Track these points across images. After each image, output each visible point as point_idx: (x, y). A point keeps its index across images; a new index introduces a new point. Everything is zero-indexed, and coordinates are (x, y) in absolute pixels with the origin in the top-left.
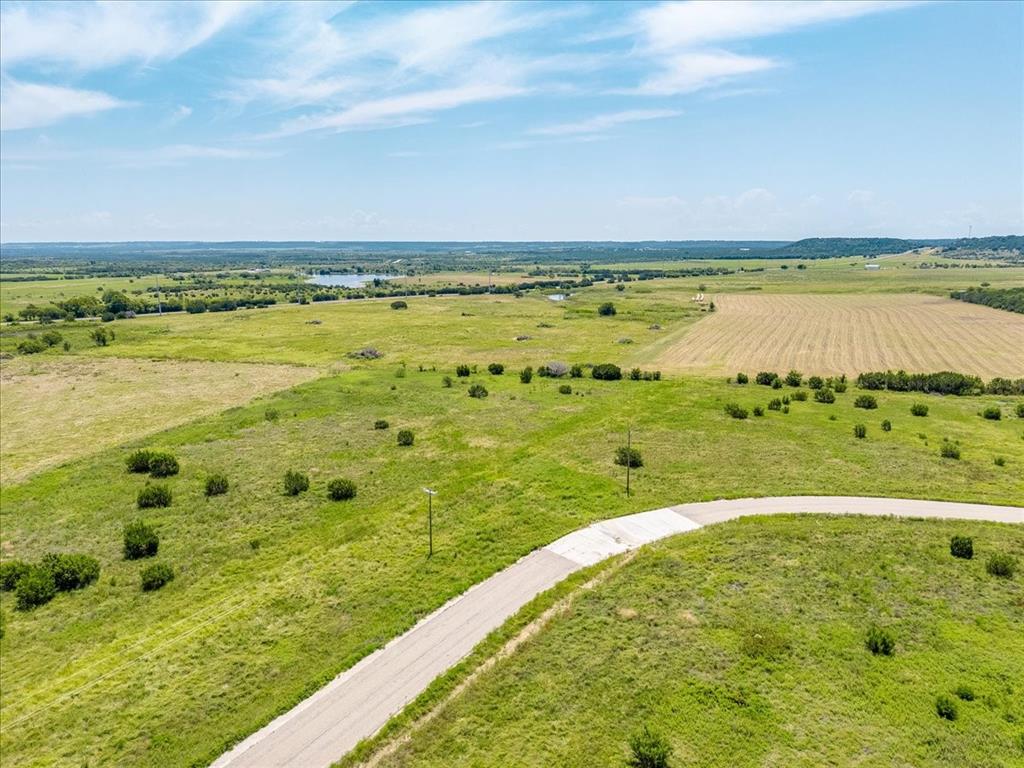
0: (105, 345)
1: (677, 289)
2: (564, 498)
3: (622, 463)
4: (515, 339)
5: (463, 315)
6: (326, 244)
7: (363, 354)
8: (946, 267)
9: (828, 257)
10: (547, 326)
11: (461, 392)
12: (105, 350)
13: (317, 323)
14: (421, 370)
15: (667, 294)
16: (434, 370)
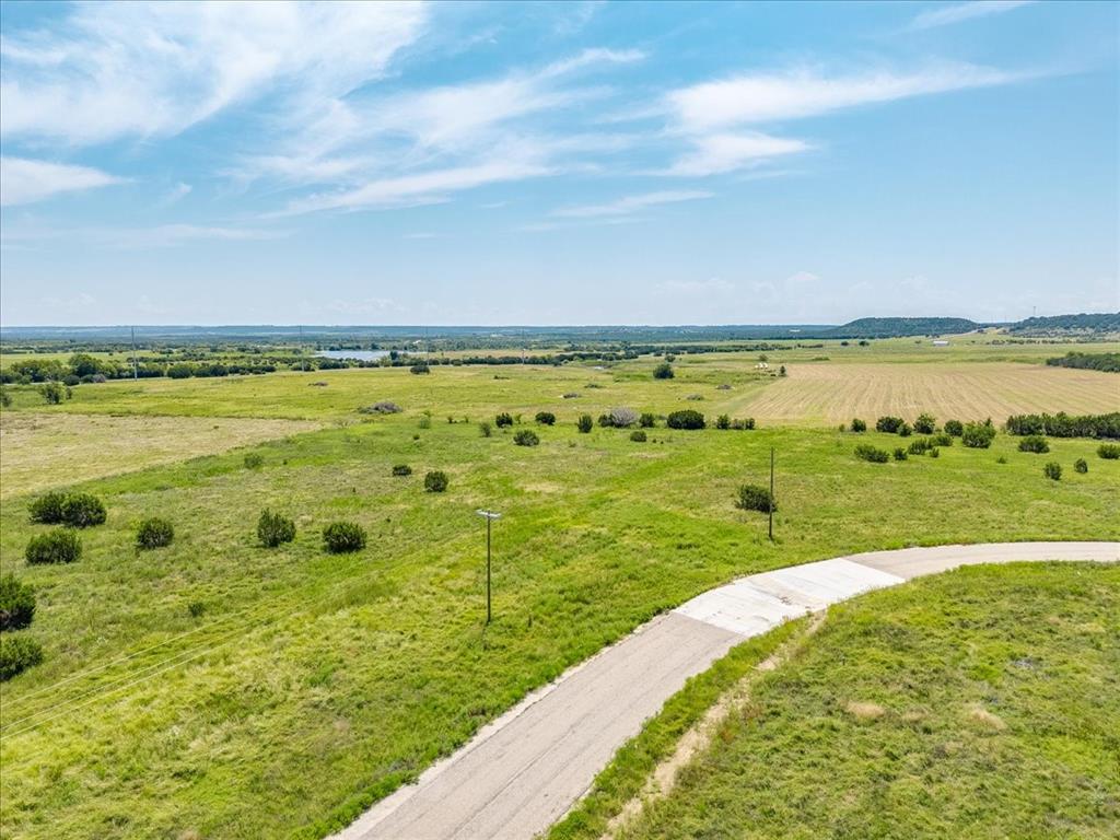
0: (57, 403)
1: (734, 360)
2: (680, 547)
3: (749, 506)
4: (562, 396)
5: (496, 378)
6: (337, 329)
7: (377, 409)
8: (1022, 343)
9: (887, 337)
10: (596, 387)
11: (504, 441)
12: (57, 407)
13: (323, 385)
14: (451, 422)
15: (725, 364)
16: (467, 421)
